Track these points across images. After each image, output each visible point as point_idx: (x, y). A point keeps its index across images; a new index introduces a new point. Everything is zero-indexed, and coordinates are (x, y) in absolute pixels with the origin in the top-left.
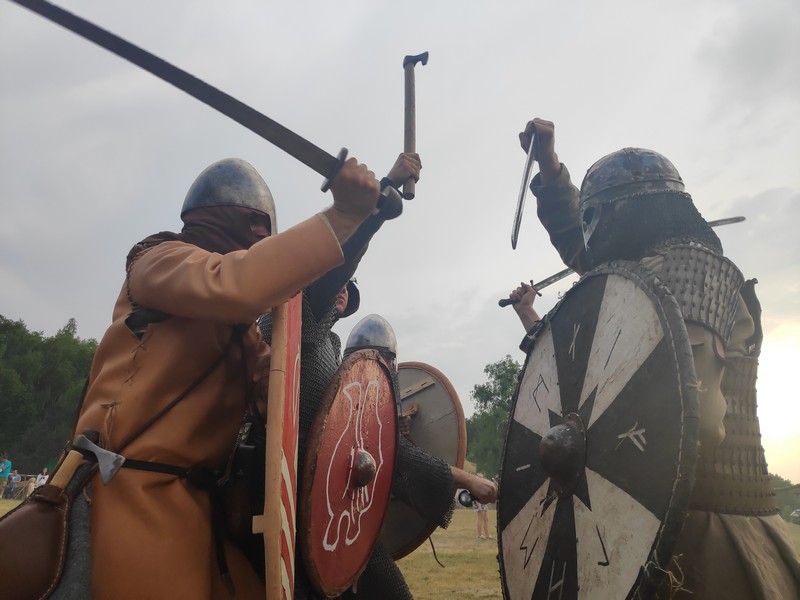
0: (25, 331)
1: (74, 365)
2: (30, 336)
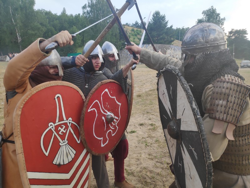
0: (52, 14)
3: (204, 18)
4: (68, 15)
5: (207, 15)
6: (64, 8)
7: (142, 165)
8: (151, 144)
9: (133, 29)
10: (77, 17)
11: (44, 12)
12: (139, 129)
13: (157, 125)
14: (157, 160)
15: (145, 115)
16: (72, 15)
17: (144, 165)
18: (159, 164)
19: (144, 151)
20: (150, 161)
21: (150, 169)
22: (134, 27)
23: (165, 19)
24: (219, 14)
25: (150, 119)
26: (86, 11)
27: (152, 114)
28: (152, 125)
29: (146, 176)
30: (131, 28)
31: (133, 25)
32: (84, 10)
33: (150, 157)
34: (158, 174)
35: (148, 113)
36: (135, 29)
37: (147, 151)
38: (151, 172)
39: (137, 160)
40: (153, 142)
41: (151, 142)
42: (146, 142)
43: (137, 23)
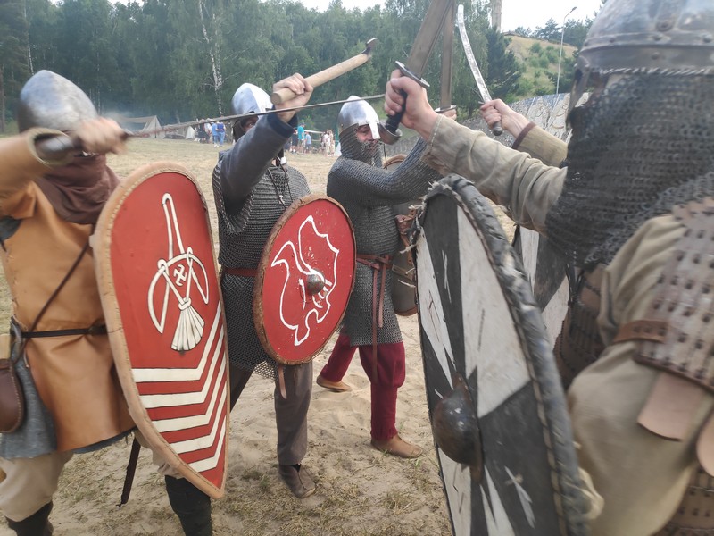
0: (304, 10)
1: (345, 35)
2: (308, 13)
4: (348, 10)
9: (538, 44)
10: (373, 14)
11: (283, 5)
16: (356, 11)
22: (540, 39)
30: (530, 43)
31: (539, 32)
36: (544, 45)
43: (551, 26)
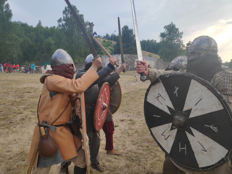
3: (166, 32)
4: (44, 27)
5: (168, 30)
6: (40, 21)
7: (127, 149)
8: (132, 134)
9: (105, 40)
10: (53, 29)
11: (20, 24)
12: (121, 124)
13: (135, 120)
14: (138, 145)
15: (124, 113)
16: (47, 28)
17: (129, 149)
18: (141, 147)
19: (128, 139)
20: (133, 146)
21: (134, 151)
23: (132, 32)
24: (177, 29)
25: (128, 116)
26: (61, 24)
27: (129, 112)
28: (130, 120)
29: (132, 156)
30: (102, 40)
31: (104, 37)
32: (60, 23)
33: (133, 143)
34: (141, 154)
35: (126, 111)
36: (107, 41)
37: (129, 139)
38: (135, 153)
39: (123, 146)
40: (134, 132)
41: (132, 133)
42: (128, 133)
43: (107, 35)
